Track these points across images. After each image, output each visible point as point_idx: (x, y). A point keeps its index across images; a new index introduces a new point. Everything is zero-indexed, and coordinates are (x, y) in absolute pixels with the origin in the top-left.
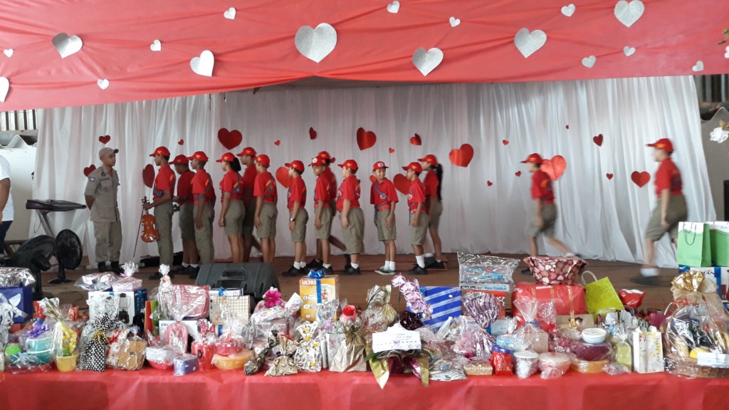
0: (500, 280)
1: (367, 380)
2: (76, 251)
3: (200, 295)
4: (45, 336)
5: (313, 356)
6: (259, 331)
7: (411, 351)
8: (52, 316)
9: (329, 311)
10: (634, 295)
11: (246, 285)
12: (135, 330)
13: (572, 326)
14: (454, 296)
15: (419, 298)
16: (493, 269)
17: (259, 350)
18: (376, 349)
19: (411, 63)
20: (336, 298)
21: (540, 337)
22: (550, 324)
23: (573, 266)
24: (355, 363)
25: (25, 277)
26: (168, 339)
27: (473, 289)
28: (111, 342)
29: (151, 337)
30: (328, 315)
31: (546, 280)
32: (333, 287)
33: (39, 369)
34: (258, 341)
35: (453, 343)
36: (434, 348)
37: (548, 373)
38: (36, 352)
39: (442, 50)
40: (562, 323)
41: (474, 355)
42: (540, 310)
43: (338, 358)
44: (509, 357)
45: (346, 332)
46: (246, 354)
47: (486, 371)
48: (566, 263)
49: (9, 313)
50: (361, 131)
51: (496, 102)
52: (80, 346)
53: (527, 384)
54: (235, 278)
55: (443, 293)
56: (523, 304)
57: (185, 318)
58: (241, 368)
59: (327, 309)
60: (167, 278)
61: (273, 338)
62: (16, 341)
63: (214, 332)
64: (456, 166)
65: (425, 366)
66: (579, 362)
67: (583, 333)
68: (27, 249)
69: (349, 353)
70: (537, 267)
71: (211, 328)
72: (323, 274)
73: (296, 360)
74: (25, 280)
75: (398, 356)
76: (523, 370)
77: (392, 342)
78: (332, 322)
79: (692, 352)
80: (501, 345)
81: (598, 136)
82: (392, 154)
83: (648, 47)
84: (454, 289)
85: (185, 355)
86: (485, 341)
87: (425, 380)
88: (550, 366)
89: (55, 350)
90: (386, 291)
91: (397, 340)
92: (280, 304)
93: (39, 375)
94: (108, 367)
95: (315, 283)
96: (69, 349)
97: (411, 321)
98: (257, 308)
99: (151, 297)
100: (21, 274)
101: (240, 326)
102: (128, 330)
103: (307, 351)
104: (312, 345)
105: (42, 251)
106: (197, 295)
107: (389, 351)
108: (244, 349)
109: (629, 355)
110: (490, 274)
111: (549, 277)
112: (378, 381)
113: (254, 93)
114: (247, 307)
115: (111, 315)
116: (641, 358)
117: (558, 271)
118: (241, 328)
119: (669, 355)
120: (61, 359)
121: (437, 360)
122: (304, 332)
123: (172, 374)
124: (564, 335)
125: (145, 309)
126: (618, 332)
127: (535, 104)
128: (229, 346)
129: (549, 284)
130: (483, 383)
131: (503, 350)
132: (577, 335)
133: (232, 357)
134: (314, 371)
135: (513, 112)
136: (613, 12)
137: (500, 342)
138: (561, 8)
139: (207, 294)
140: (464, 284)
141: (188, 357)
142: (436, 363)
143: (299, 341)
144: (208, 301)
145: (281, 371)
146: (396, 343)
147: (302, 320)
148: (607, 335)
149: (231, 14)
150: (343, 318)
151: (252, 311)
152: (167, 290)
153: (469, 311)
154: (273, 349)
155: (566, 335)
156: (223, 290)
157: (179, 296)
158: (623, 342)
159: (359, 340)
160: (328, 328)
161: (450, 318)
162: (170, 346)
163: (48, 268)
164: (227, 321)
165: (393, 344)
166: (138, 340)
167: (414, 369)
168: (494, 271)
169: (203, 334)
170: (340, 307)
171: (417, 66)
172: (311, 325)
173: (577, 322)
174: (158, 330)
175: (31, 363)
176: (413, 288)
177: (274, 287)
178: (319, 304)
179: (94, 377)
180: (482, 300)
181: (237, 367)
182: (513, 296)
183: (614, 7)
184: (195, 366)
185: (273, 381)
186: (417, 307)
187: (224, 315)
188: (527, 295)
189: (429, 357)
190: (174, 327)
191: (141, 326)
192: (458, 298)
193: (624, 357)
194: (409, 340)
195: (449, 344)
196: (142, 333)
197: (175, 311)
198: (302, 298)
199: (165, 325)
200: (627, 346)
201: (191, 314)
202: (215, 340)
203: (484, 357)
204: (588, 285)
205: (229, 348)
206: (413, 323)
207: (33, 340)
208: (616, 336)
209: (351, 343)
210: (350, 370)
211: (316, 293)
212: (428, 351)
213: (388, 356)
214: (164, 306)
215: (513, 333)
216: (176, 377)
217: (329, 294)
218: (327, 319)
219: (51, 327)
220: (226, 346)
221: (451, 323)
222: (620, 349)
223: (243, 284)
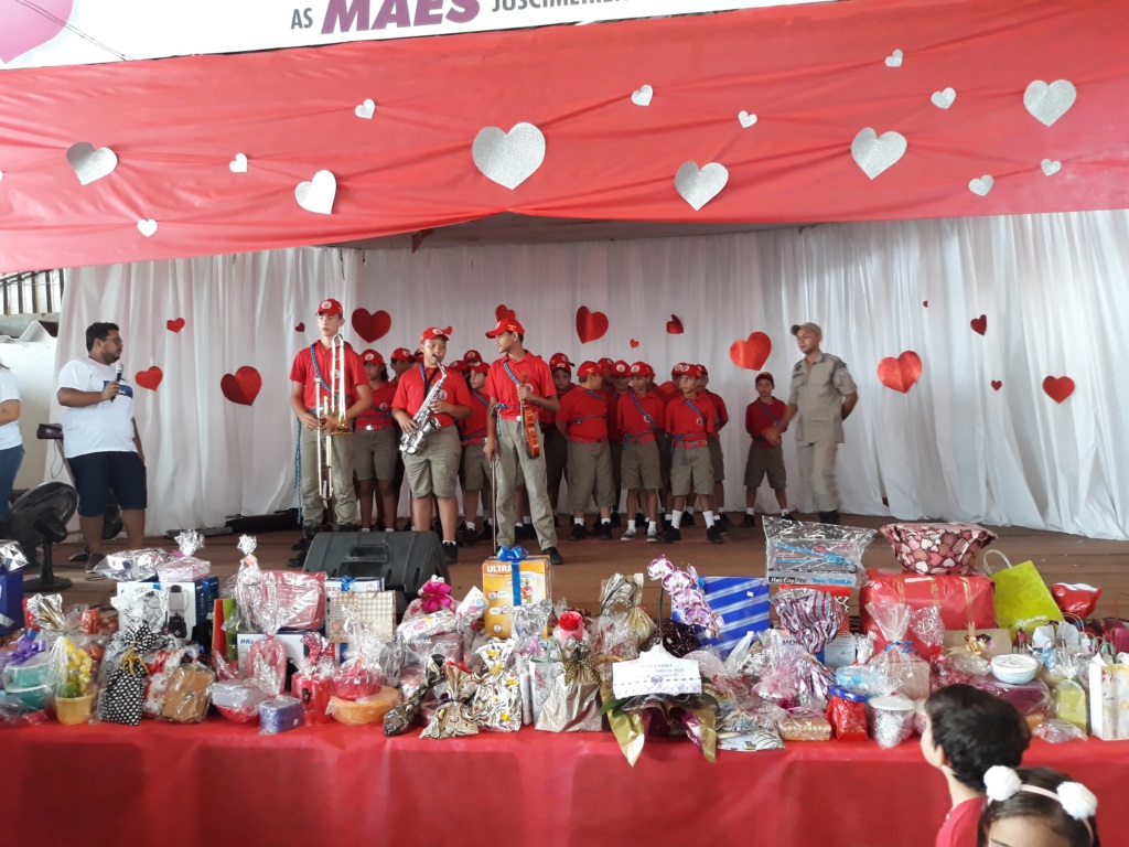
0: (840, 566)
1: (604, 749)
3: (308, 590)
4: (38, 661)
5: (507, 702)
6: (410, 655)
7: (682, 696)
8: (48, 626)
9: (534, 621)
10: (1080, 593)
11: (390, 572)
12: (194, 652)
13: (973, 650)
14: (755, 595)
15: (698, 601)
16: (828, 546)
17: (410, 688)
18: (620, 692)
19: (673, 189)
20: (547, 597)
21: (915, 669)
22: (933, 647)
23: (971, 541)
24: (581, 716)
25: (10, 556)
26: (253, 667)
27: (792, 581)
28: (153, 672)
29: (222, 665)
30: (533, 627)
31: (922, 567)
32: (541, 578)
33: (25, 720)
34: (409, 672)
35: (757, 680)
36: (722, 686)
38: (21, 690)
39: (726, 166)
40: (954, 645)
41: (796, 702)
42: (913, 622)
43: (550, 706)
44: (862, 706)
45: (565, 660)
46: (387, 697)
47: (819, 732)
48: (959, 537)
50: (583, 312)
52: (101, 677)
53: (897, 759)
54: (370, 559)
55: (736, 589)
56: (883, 614)
57: (283, 630)
58: (378, 721)
59: (531, 616)
60: (252, 559)
61: (435, 669)
63: (333, 655)
65: (709, 724)
67: (992, 663)
69: (570, 699)
70: (907, 543)
71: (327, 649)
72: (523, 553)
73: (476, 709)
74: (10, 561)
75: (660, 707)
76: (888, 732)
77: (650, 679)
78: (539, 640)
80: (845, 684)
81: (978, 318)
82: (635, 349)
83: (1083, 160)
84: (756, 582)
85: (280, 698)
86: (815, 677)
87: (709, 753)
89: (54, 687)
90: (634, 584)
91: (657, 675)
92: (448, 606)
93: (24, 732)
94: (146, 716)
95: (510, 569)
96: (78, 685)
97: (681, 639)
98: (408, 612)
99: (224, 591)
100: (2, 550)
101: (376, 645)
102: (183, 651)
103: (496, 692)
104: (504, 683)
105: (53, 509)
106: (304, 588)
107: (643, 697)
108: (384, 688)
109: (1081, 705)
110: (821, 555)
111: (928, 561)
112: (623, 750)
114: (390, 612)
115: (155, 624)
116: (1106, 712)
117: (944, 550)
118: (378, 651)
120: (64, 703)
121: (729, 712)
122: (490, 658)
123: (257, 732)
124: (957, 666)
125: (214, 614)
126: (1058, 662)
127: (870, 265)
128: (357, 682)
129: (928, 574)
130: (815, 755)
131: (851, 696)
132: (981, 666)
133: (363, 702)
134: (509, 730)
136: (1021, 100)
137: (844, 678)
138: (931, 95)
139: (322, 587)
140: (776, 573)
141: (284, 701)
142: (728, 718)
143: (480, 675)
144: (324, 601)
145: (448, 730)
146: (655, 680)
147: (487, 635)
148: (1038, 669)
149: (366, 110)
150: (559, 633)
151: (399, 619)
152: (253, 581)
153: (784, 621)
154: (435, 688)
155: (962, 666)
156: (348, 581)
157: (272, 590)
158: (1070, 681)
159: (589, 674)
160: (533, 651)
161: (750, 634)
162: (254, 680)
164: (354, 637)
165: (650, 684)
166: (199, 669)
167: (689, 729)
168: (830, 550)
169: (313, 659)
170: (553, 612)
171: (683, 195)
172: (501, 645)
173: (981, 643)
174: (235, 652)
175: (10, 709)
176: (686, 582)
177: (439, 576)
178: (518, 608)
179: (119, 734)
180: (810, 603)
181: (371, 720)
182: (864, 595)
183: (1023, 92)
184: (298, 717)
185: (433, 747)
186: (695, 617)
187: (350, 625)
188: (888, 593)
189: (714, 706)
190: (263, 647)
191: (206, 642)
192: (763, 598)
193: (1073, 710)
194: (680, 677)
195: (749, 680)
196: (206, 658)
197: (265, 617)
198: (487, 597)
199: (248, 641)
200: (1075, 687)
201: (293, 621)
202: (333, 671)
203: (814, 707)
204: (996, 577)
205: (357, 685)
206: (684, 641)
207: (16, 669)
208: (1054, 671)
209: (575, 681)
210: (571, 729)
211: (511, 589)
212: (713, 694)
213: (642, 707)
214: (246, 607)
215: (867, 663)
216: (263, 737)
217: (534, 589)
218: (530, 635)
219: (47, 645)
220: (351, 681)
221: (752, 644)
222: (1063, 694)
223: (385, 568)
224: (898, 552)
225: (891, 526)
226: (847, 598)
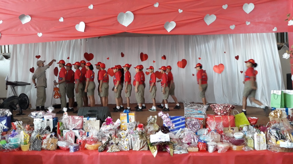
0: (201, 113)
1: (148, 154)
2: (27, 102)
3: (80, 120)
4: (17, 137)
5: (126, 144)
6: (104, 134)
7: (166, 142)
8: (19, 128)
9: (132, 126)
10: (254, 119)
11: (98, 116)
12: (53, 134)
13: (230, 132)
14: (182, 120)
15: (169, 121)
16: (198, 109)
17: (104, 142)
18: (152, 141)
19: (163, 27)
20: (135, 121)
21: (217, 136)
22: (221, 131)
23: (230, 108)
24: (143, 147)
25: (8, 113)
26: (67, 138)
27: (190, 117)
28: (43, 139)
29: (60, 137)
30: (132, 128)
31: (219, 113)
32: (134, 117)
33: (14, 150)
34: (103, 138)
35: (182, 139)
36: (175, 140)
37: (221, 151)
38: (13, 143)
39: (175, 22)
40: (226, 131)
41: (191, 143)
42: (217, 125)
43: (136, 145)
44: (205, 144)
45: (139, 134)
46: (99, 144)
47: (196, 150)
48: (227, 107)
49: (1, 127)
50: (142, 54)
51: (196, 42)
52: (31, 140)
53: (212, 155)
54: (93, 113)
55: (178, 119)
56: (210, 123)
57: (74, 129)
58: (97, 149)
59: (131, 125)
60: (66, 113)
61: (110, 137)
62: (4, 138)
63: (85, 135)
64: (180, 68)
65: (171, 148)
66: (233, 146)
67: (234, 134)
68: (8, 101)
69: (141, 143)
70: (216, 108)
71: (84, 133)
72: (129, 111)
73: (119, 146)
74: (8, 114)
75: (160, 144)
76: (211, 149)
77: (158, 138)
78: (133, 130)
79: (278, 142)
80: (202, 139)
81: (237, 56)
82: (154, 63)
83: (255, 22)
84: (182, 117)
85: (74, 144)
86: (195, 138)
87: (172, 154)
88: (222, 148)
89: (21, 142)
90: (155, 118)
91: (160, 137)
92: (112, 123)
93: (14, 153)
94: (42, 149)
95: (126, 115)
96: (26, 142)
97: (165, 130)
98: (102, 125)
99: (59, 121)
100: (6, 111)
101: (96, 132)
102: (50, 134)
103: (124, 142)
104: (125, 140)
105: (13, 102)
106: (78, 120)
107: (157, 142)
108: (98, 141)
109: (253, 143)
110: (197, 111)
112: (153, 154)
113: (99, 38)
114: (99, 125)
115: (43, 128)
116: (258, 144)
118: (97, 133)
119: (269, 143)
120: (23, 146)
121: (176, 145)
122: (122, 134)
123: (69, 152)
125: (57, 125)
126: (248, 134)
127: (211, 43)
128: (92, 140)
129: (220, 115)
130: (195, 154)
131: (203, 142)
132: (232, 135)
133: (93, 145)
134: (127, 150)
135: (203, 46)
136: (242, 8)
137: (201, 138)
138: (222, 6)
139: (83, 119)
140: (186, 115)
141: (75, 145)
142: (176, 147)
143: (120, 138)
144: (83, 122)
145: (113, 151)
146: (160, 139)
147: (121, 130)
148: (243, 135)
149: (91, 7)
150: (138, 129)
151: (101, 126)
152: (66, 118)
153: (188, 126)
154: (110, 141)
155: (227, 135)
156: (89, 118)
158: (250, 138)
159: (145, 137)
160: (132, 133)
161: (181, 129)
162: (68, 140)
163: (16, 109)
164: (91, 130)
165: (158, 139)
166: (55, 138)
167: (167, 149)
168: (198, 110)
169: (81, 135)
170: (136, 125)
171: (166, 29)
172: (125, 132)
173: (232, 130)
174: (63, 134)
175: (11, 147)
176: (166, 117)
177: (110, 117)
178: (128, 123)
179: (37, 153)
180: (194, 121)
181: (95, 149)
182: (206, 120)
183: (243, 6)
184: (78, 148)
185: (110, 154)
186: (168, 124)
187: (90, 128)
188: (211, 119)
189: (173, 144)
190: (69, 133)
191: (56, 132)
192: (184, 121)
193: (251, 144)
194: (165, 138)
195: (181, 139)
196: (56, 135)
197: (69, 126)
198: (121, 121)
199: (65, 132)
200: (252, 139)
201: (76, 127)
202: (86, 138)
203: (195, 144)
204: (236, 116)
205: (92, 141)
206: (166, 131)
207: (12, 138)
208: (247, 136)
209: (142, 139)
210: (141, 150)
211: (127, 119)
212: (173, 142)
213: (157, 144)
214: (65, 124)
215: (206, 135)
216: (70, 153)
217: (132, 119)
218: (131, 129)
219: (19, 133)
220: (91, 140)
221: (181, 131)
222: (249, 141)
223: (97, 115)
224: (214, 110)
225: (212, 105)
226: (202, 121)
